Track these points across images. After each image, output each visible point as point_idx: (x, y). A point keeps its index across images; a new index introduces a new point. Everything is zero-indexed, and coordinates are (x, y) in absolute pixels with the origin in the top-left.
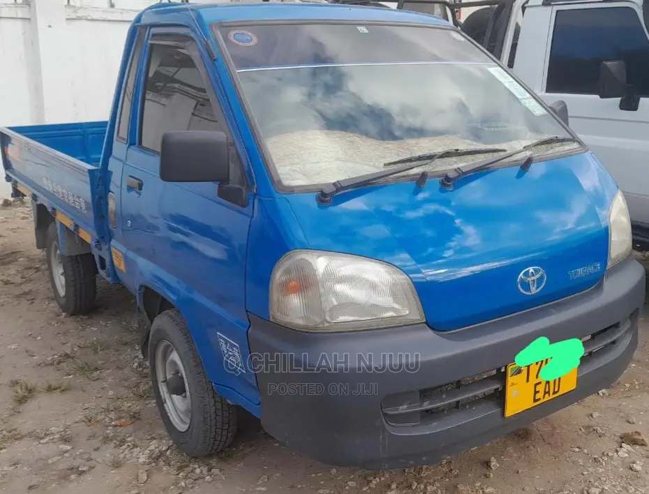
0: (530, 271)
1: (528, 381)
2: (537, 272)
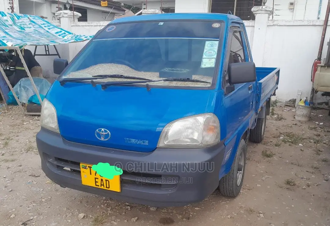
0: (102, 130)
1: (91, 174)
2: (105, 131)
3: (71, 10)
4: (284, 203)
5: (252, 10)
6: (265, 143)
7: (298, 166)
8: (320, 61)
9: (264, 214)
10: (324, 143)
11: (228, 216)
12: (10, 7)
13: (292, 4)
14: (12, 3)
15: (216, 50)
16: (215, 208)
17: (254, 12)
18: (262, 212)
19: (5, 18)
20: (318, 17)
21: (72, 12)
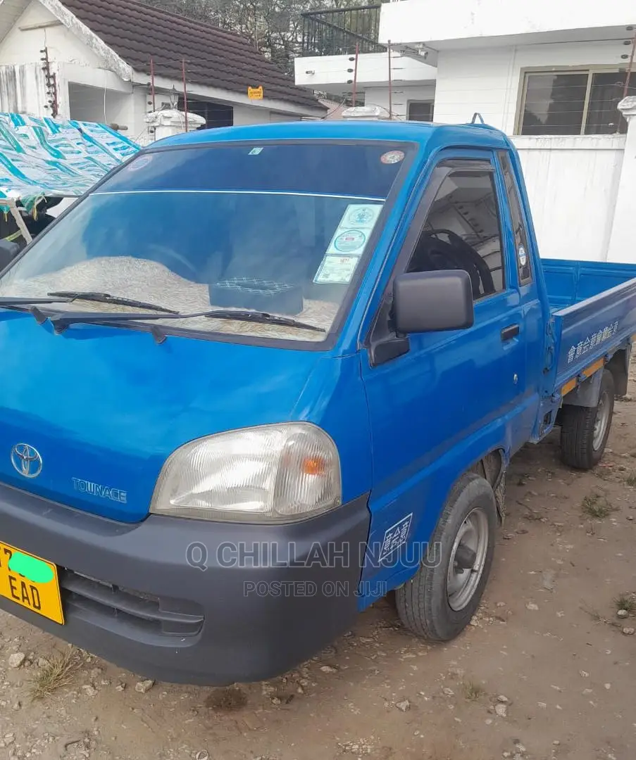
0: (25, 448)
2: (32, 453)
3: (181, 110)
5: (620, 106)
6: (601, 472)
9: (510, 705)
11: (403, 703)
12: (50, 102)
14: (55, 94)
15: (368, 233)
16: (377, 672)
17: (624, 113)
18: (505, 699)
19: (22, 130)
21: (184, 113)
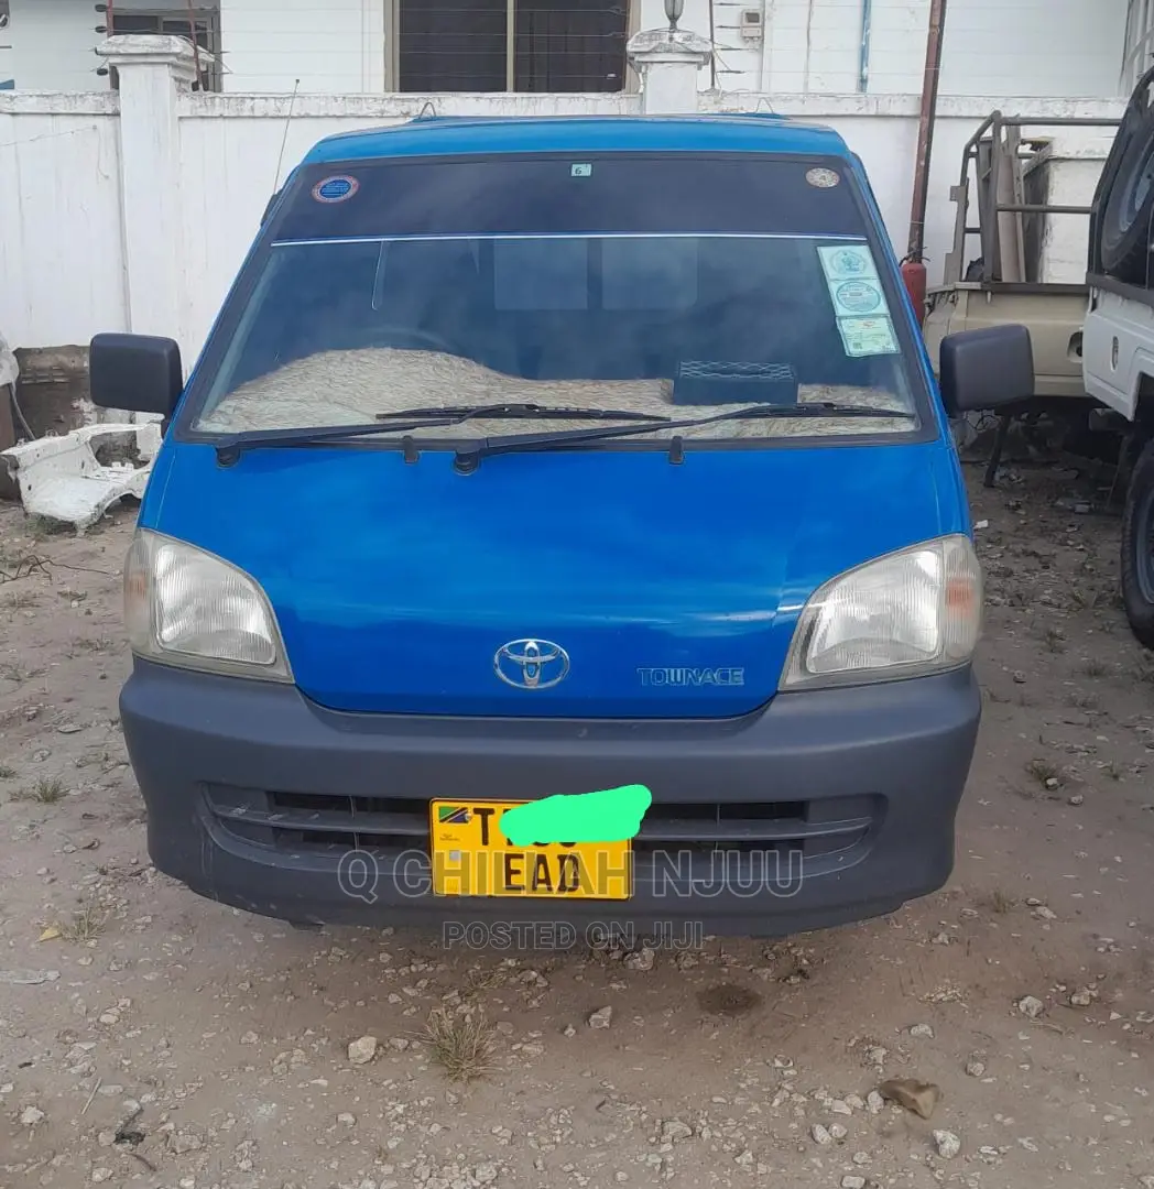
0: (527, 647)
1: (485, 840)
2: (544, 649)
4: (1082, 853)
5: (632, 47)
7: (1022, 704)
8: (920, 262)
10: (1045, 603)
11: (940, 938)
13: (753, 17)
17: (637, 58)
20: (862, 76)
